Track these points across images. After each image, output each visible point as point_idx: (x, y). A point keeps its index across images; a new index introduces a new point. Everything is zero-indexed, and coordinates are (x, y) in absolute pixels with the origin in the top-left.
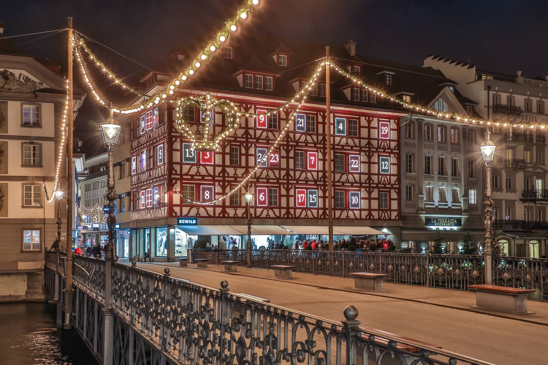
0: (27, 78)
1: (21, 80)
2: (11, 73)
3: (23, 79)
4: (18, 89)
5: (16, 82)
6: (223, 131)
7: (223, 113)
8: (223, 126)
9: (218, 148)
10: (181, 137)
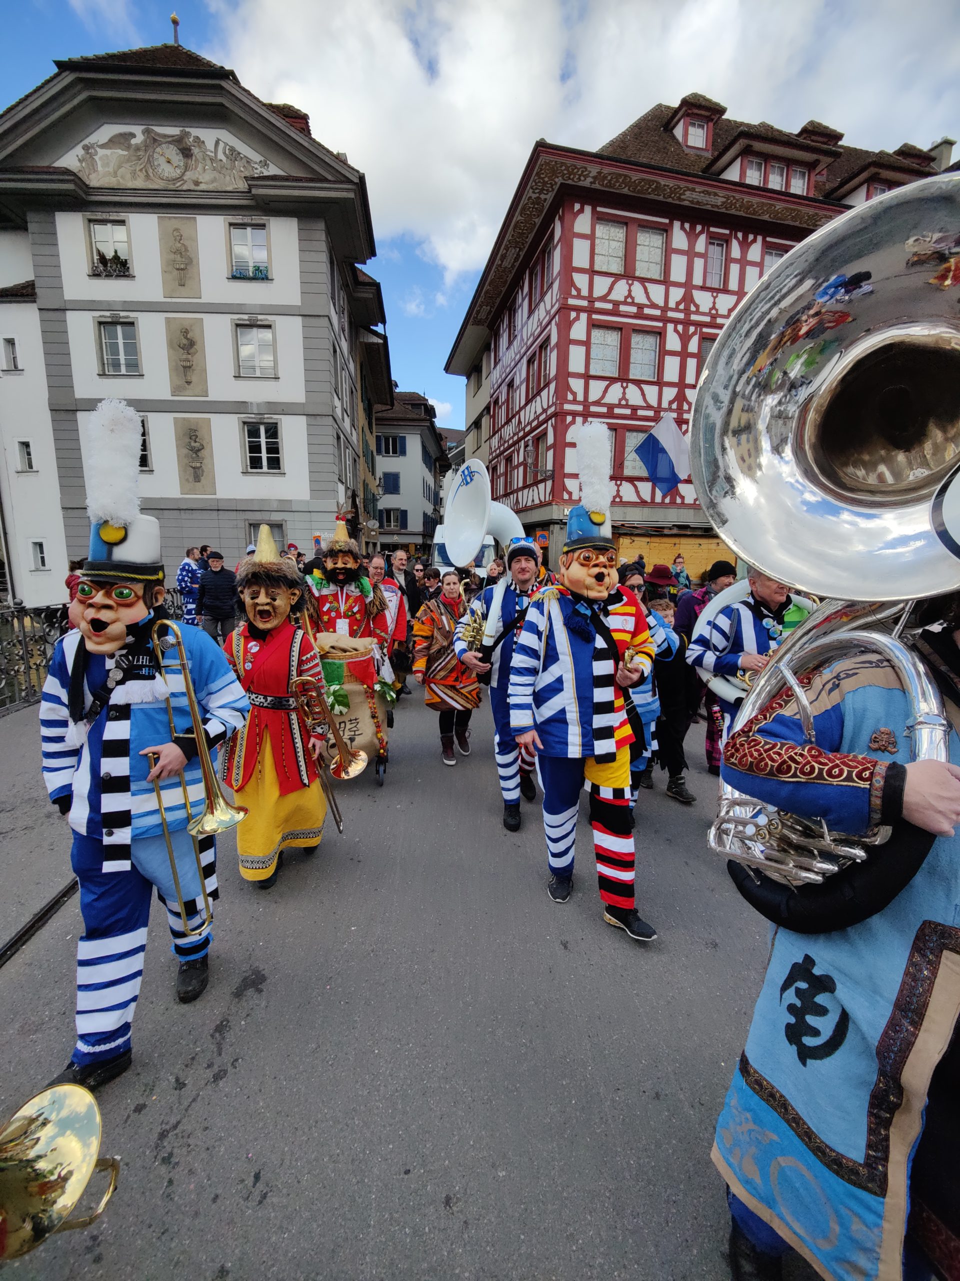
0: (232, 149)
1: (221, 156)
2: (197, 138)
3: (224, 153)
4: (214, 180)
5: (208, 162)
6: (688, 299)
7: (691, 254)
8: (688, 285)
9: (673, 342)
10: (591, 310)
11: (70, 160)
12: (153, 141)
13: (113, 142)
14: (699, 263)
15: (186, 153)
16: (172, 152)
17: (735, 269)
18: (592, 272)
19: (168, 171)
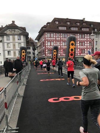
0: (18, 31)
4: (17, 33)
6: (56, 39)
7: (56, 35)
8: (56, 38)
9: (55, 42)
10: (47, 40)
11: (5, 32)
12: (12, 30)
13: (9, 31)
14: (56, 36)
15: (15, 31)
16: (13, 31)
17: (60, 36)
18: (47, 37)
19: (13, 33)
